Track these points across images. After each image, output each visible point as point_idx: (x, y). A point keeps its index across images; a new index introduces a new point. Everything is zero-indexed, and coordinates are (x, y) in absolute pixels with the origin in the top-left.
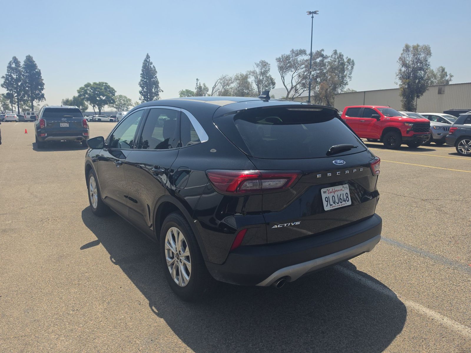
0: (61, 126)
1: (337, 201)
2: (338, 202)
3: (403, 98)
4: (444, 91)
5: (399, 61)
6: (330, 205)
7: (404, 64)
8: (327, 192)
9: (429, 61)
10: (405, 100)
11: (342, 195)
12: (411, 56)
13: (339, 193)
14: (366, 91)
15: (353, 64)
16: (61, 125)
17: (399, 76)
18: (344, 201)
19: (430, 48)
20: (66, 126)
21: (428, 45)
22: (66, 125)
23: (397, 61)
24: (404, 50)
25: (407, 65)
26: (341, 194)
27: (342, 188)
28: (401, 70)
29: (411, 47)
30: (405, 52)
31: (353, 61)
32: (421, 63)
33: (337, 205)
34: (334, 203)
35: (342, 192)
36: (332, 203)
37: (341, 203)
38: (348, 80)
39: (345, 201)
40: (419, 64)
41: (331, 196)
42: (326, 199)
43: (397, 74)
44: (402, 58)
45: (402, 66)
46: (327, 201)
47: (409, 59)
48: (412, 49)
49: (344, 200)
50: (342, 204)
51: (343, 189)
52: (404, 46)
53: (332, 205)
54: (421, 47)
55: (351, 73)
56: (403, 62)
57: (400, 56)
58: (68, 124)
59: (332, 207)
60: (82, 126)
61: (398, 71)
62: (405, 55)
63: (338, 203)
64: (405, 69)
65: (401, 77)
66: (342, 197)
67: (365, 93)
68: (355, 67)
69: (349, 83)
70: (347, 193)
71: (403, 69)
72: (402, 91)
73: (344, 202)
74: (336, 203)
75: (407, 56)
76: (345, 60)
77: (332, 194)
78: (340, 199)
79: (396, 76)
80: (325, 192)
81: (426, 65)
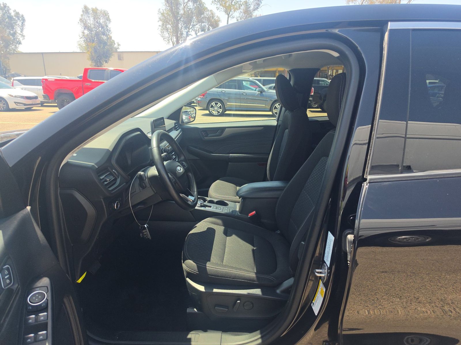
3: (92, 62)
4: (123, 58)
5: (80, 23)
7: (86, 27)
9: (109, 27)
10: (94, 64)
12: (92, 19)
14: (44, 53)
15: (24, 20)
17: (83, 39)
19: (108, 14)
21: (106, 11)
23: (79, 23)
24: (83, 11)
25: (90, 28)
28: (83, 33)
29: (90, 9)
30: (85, 14)
31: (22, 16)
32: (102, 27)
38: (21, 39)
40: (100, 29)
43: (81, 36)
44: (82, 19)
45: (85, 29)
47: (91, 21)
48: (91, 12)
52: (83, 7)
54: (100, 11)
55: (22, 30)
56: (84, 24)
57: (80, 17)
61: (81, 34)
62: (85, 17)
64: (88, 32)
65: (85, 40)
67: (43, 55)
68: (26, 23)
69: (22, 42)
71: (86, 32)
72: (89, 55)
75: (88, 18)
76: (13, 14)
79: (80, 39)
81: (107, 30)
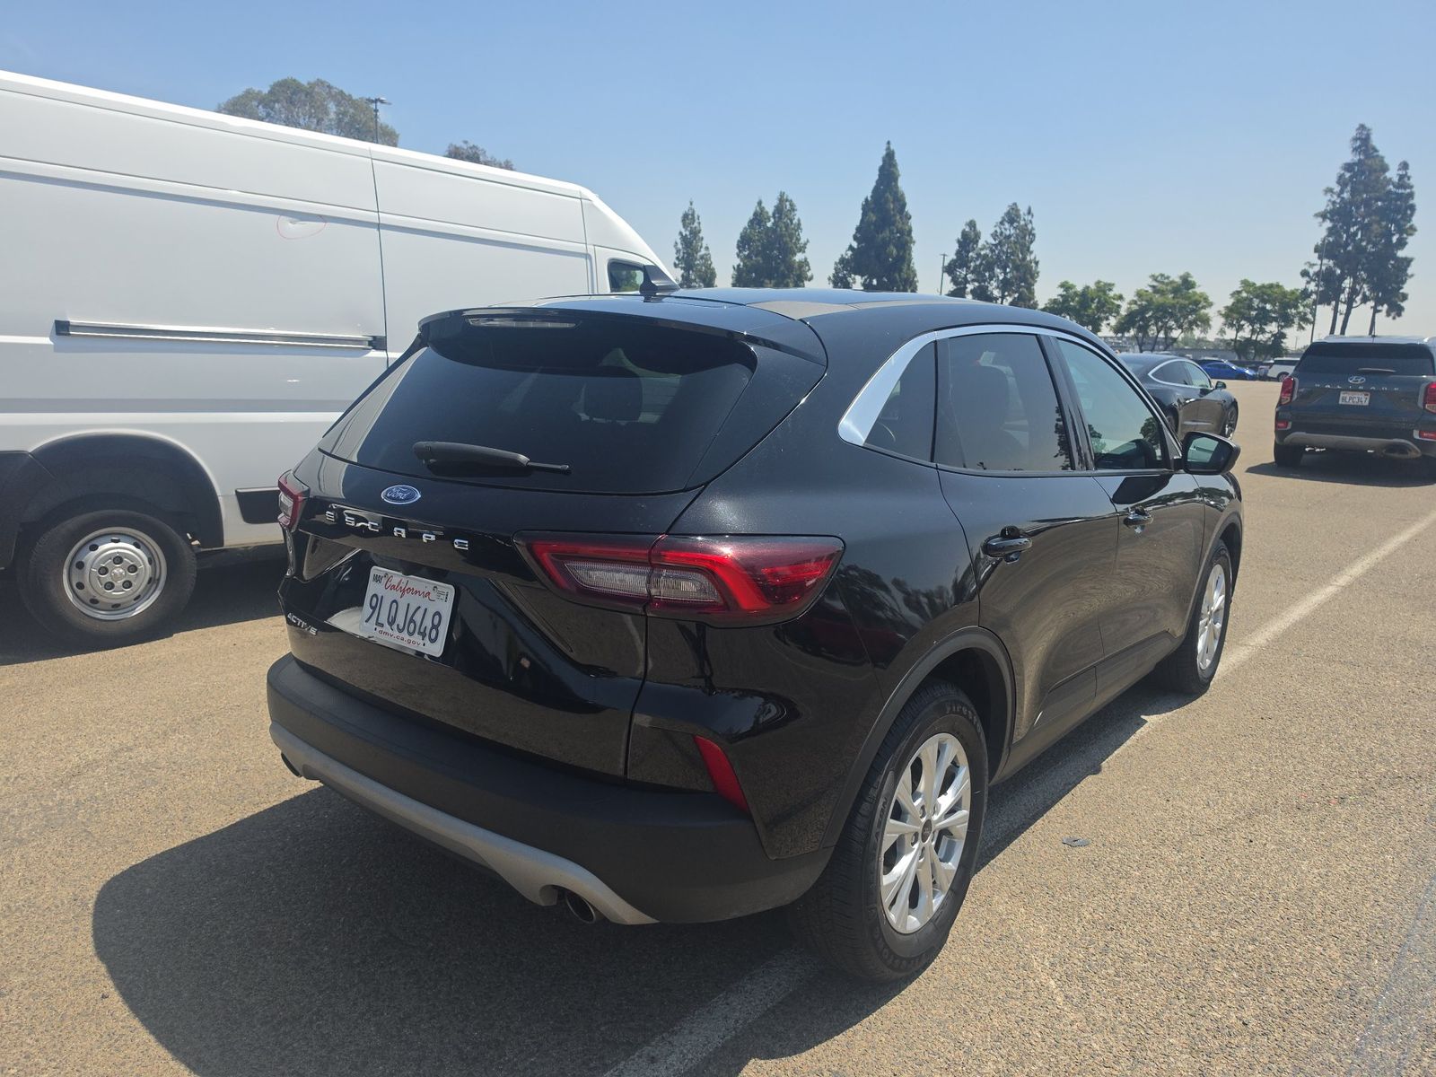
0: (1340, 402)
1: (400, 620)
2: (401, 627)
6: (378, 624)
8: (384, 580)
11: (421, 612)
13: (415, 601)
16: (1344, 399)
18: (419, 633)
20: (1360, 404)
22: (1362, 399)
26: (419, 607)
27: (430, 590)
33: (396, 633)
34: (391, 624)
35: (424, 603)
36: (383, 619)
37: (411, 634)
39: (423, 635)
41: (390, 595)
42: (375, 599)
46: (374, 608)
49: (422, 630)
50: (412, 638)
51: (433, 595)
53: (382, 625)
58: (1368, 397)
59: (381, 632)
60: (1420, 404)
63: (400, 631)
66: (418, 618)
70: (438, 613)
73: (417, 638)
74: (395, 627)
77: (396, 595)
78: (412, 620)
80: (378, 579)
